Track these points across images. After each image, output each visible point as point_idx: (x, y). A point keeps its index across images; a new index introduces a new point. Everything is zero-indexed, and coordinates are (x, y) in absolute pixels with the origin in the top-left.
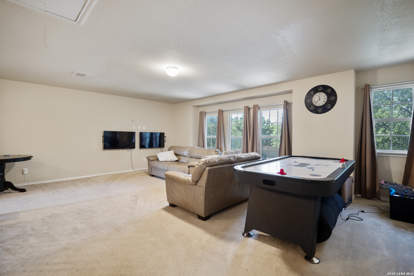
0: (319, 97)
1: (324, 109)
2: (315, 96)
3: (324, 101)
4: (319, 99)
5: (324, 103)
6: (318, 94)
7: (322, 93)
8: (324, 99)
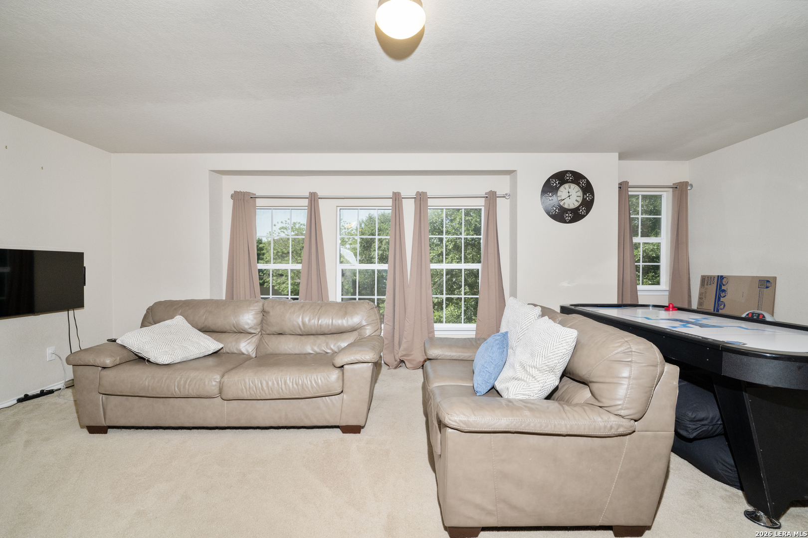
0: (569, 192)
1: (577, 215)
2: (562, 188)
3: (576, 200)
4: (569, 196)
5: (577, 204)
6: (566, 186)
7: (573, 186)
8: (577, 196)
